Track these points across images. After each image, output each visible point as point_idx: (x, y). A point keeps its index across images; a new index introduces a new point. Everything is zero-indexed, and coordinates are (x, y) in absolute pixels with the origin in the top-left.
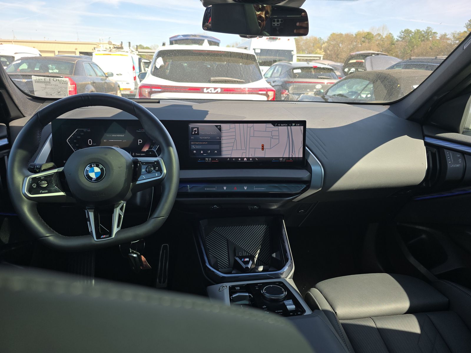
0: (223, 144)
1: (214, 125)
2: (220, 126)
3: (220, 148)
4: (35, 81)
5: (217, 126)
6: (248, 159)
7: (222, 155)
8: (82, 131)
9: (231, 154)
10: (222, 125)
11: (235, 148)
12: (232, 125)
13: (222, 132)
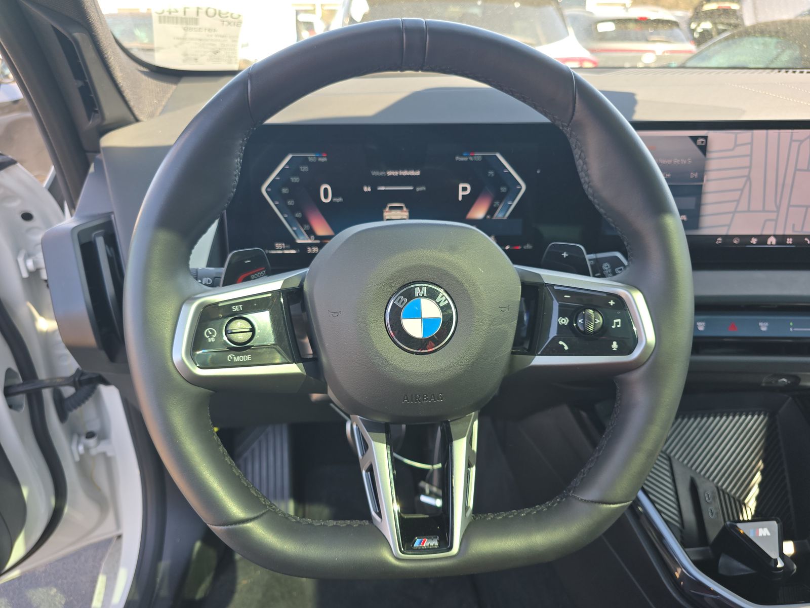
0: (708, 193)
1: (685, 137)
2: (706, 138)
3: (699, 205)
4: (160, 17)
5: (694, 139)
6: (781, 239)
7: (701, 228)
8: (305, 161)
9: (729, 226)
10: (712, 134)
11: (743, 206)
12: (744, 135)
13: (709, 155)
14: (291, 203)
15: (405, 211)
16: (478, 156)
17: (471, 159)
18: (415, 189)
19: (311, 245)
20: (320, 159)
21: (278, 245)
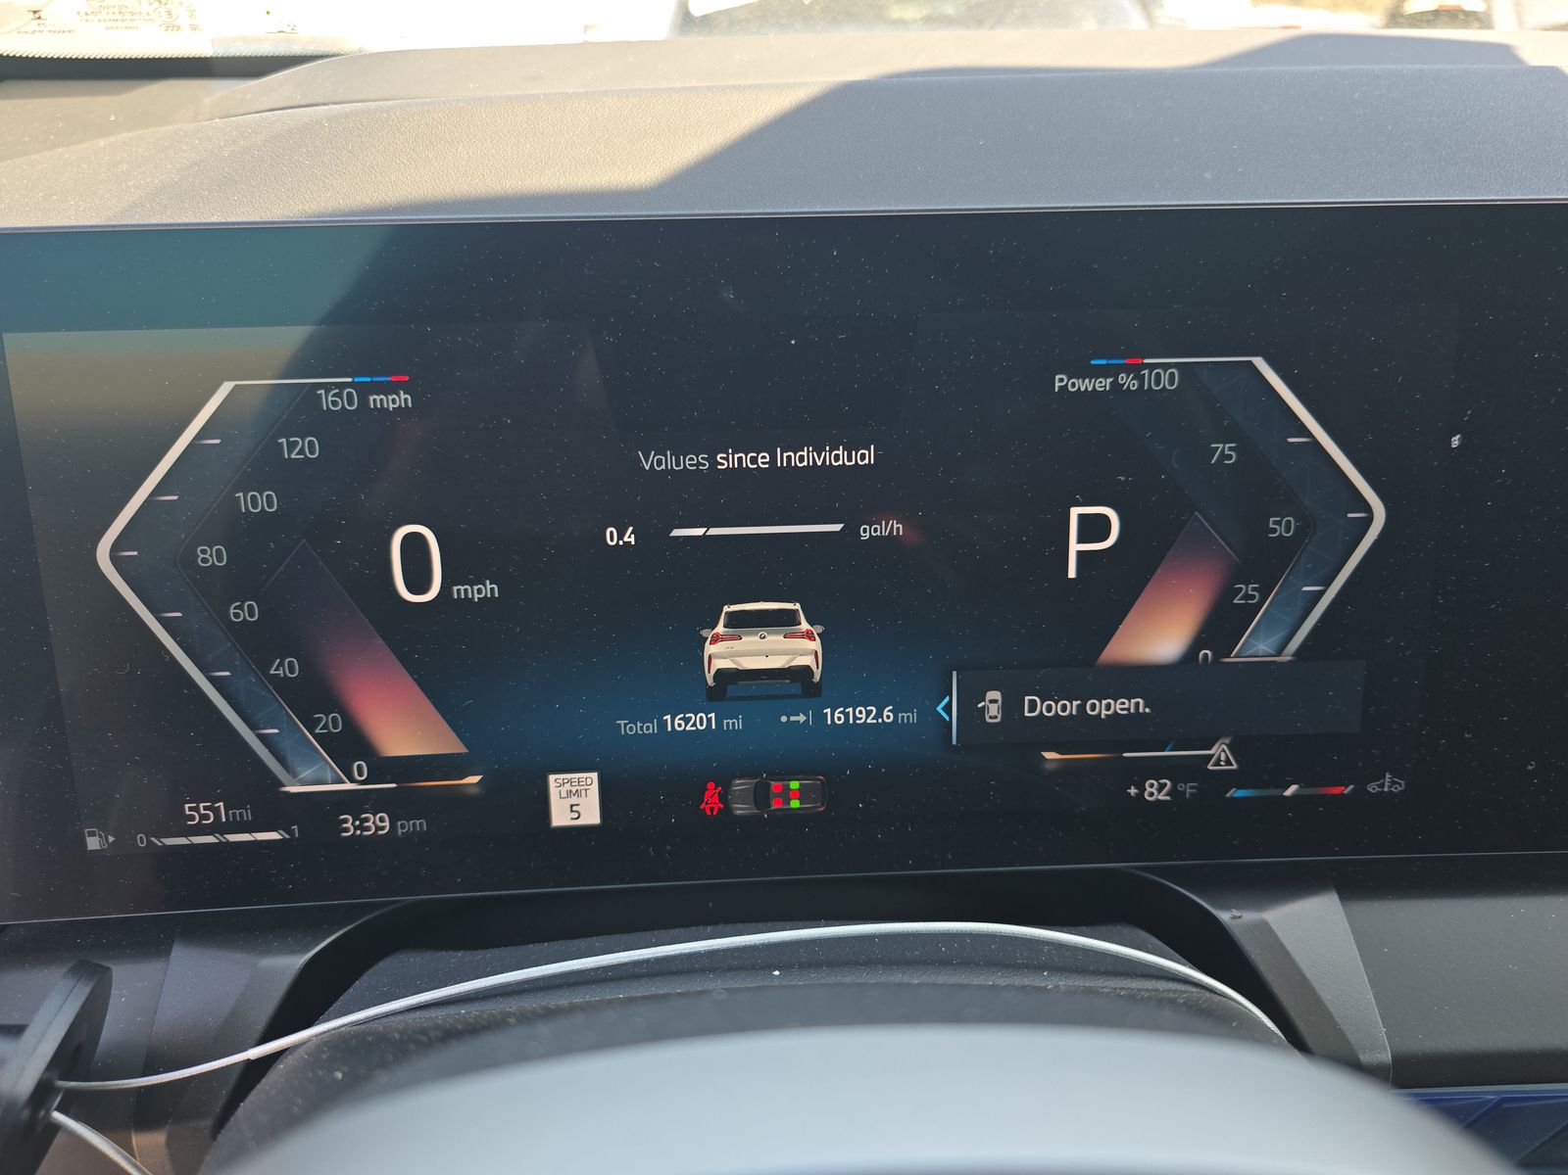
14: (243, 612)
15: (809, 636)
16: (1163, 372)
17: (1128, 382)
18: (851, 531)
19: (354, 803)
20: (375, 400)
21: (195, 811)
